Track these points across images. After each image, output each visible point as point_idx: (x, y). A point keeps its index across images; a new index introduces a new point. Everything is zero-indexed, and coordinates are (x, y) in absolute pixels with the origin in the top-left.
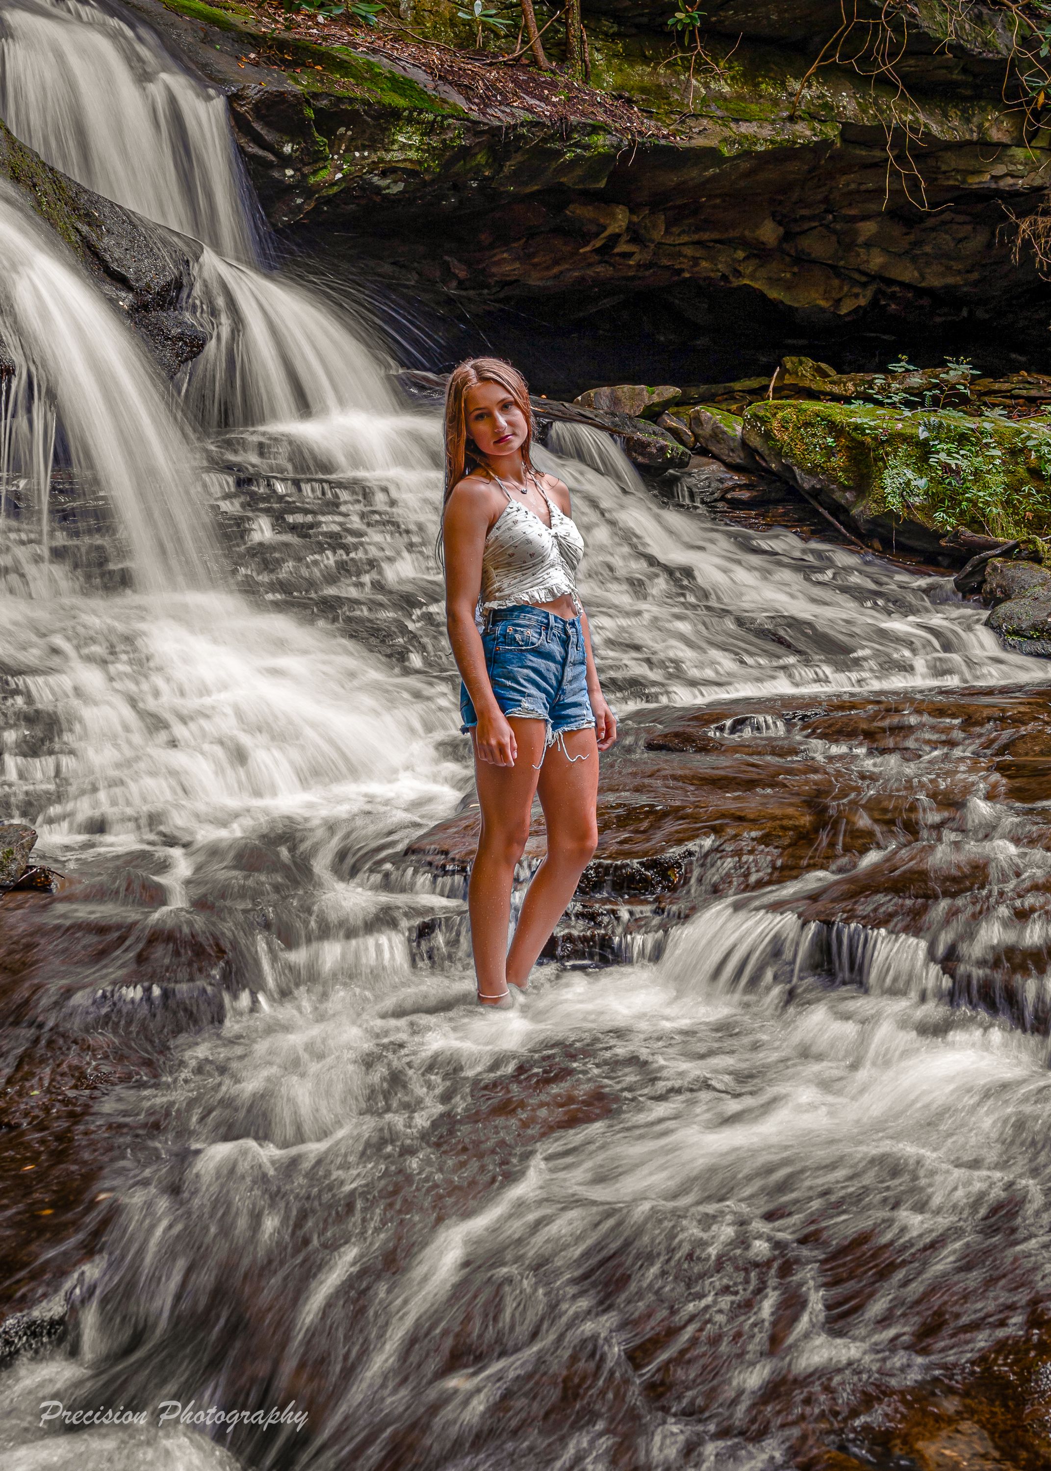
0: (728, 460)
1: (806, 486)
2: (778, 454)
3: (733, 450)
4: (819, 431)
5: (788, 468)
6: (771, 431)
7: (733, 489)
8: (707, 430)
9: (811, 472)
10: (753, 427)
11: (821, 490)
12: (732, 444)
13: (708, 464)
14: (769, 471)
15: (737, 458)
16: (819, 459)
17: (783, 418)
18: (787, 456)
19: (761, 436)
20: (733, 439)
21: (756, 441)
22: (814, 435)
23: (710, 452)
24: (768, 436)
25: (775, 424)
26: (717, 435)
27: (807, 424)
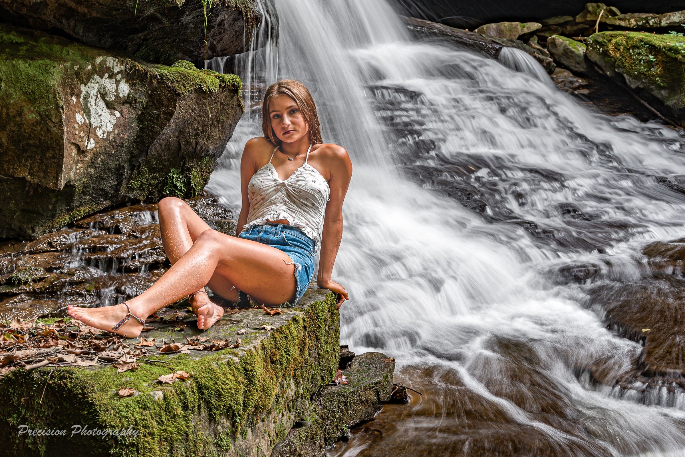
0: (575, 69)
1: (633, 86)
2: (613, 65)
3: (578, 63)
4: (643, 51)
5: (620, 76)
6: (608, 51)
7: (578, 88)
8: (561, 49)
9: (636, 77)
10: (594, 48)
11: (642, 89)
12: (578, 59)
13: (561, 72)
14: (605, 76)
15: (581, 68)
16: (643, 69)
17: (616, 43)
18: (619, 67)
19: (600, 54)
20: (579, 56)
21: (595, 57)
22: (639, 54)
23: (563, 64)
24: (605, 54)
25: (611, 47)
26: (568, 53)
27: (634, 47)
